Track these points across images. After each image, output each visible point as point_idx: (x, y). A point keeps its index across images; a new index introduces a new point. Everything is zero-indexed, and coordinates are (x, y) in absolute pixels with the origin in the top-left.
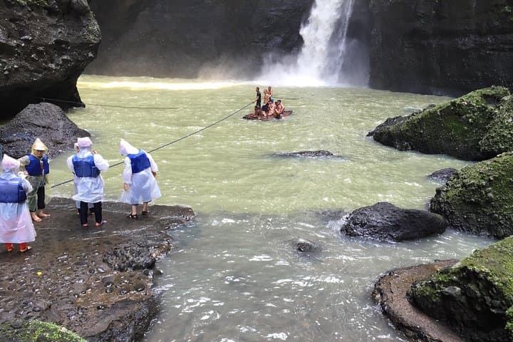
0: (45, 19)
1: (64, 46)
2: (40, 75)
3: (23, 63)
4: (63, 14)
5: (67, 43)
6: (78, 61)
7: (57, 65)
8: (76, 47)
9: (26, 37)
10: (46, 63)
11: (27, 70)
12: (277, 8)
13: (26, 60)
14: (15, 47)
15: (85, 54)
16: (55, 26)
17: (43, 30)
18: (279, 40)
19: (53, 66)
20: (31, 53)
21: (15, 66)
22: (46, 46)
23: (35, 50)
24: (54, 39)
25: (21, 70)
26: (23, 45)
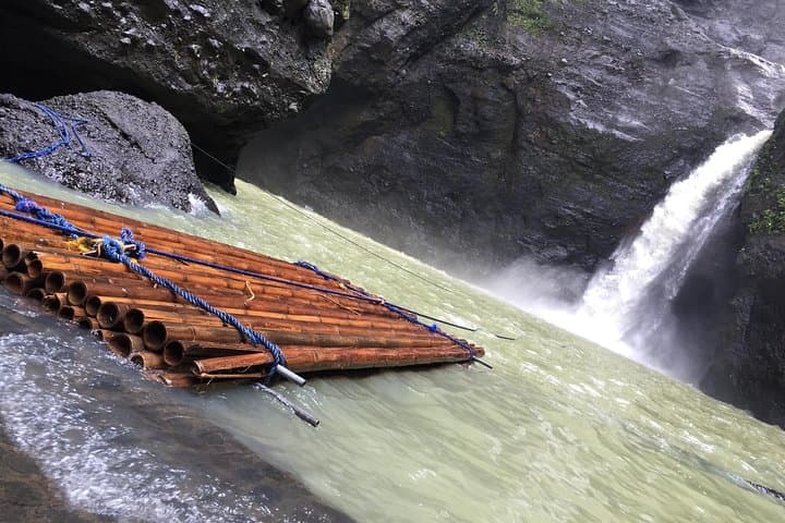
0: (249, 6)
1: (257, 66)
2: (188, 87)
3: (169, 46)
4: (285, 19)
5: (265, 66)
6: (267, 104)
7: (229, 89)
8: (276, 81)
9: (201, 9)
10: (211, 72)
11: (169, 63)
12: (577, 206)
13: (177, 45)
14: (170, 11)
15: (285, 101)
16: (260, 28)
17: (235, 19)
18: (563, 253)
19: (220, 87)
20: (194, 40)
21: (151, 42)
22: (228, 45)
23: (203, 38)
24: (247, 45)
25: (159, 55)
26: (187, 18)
